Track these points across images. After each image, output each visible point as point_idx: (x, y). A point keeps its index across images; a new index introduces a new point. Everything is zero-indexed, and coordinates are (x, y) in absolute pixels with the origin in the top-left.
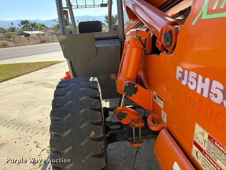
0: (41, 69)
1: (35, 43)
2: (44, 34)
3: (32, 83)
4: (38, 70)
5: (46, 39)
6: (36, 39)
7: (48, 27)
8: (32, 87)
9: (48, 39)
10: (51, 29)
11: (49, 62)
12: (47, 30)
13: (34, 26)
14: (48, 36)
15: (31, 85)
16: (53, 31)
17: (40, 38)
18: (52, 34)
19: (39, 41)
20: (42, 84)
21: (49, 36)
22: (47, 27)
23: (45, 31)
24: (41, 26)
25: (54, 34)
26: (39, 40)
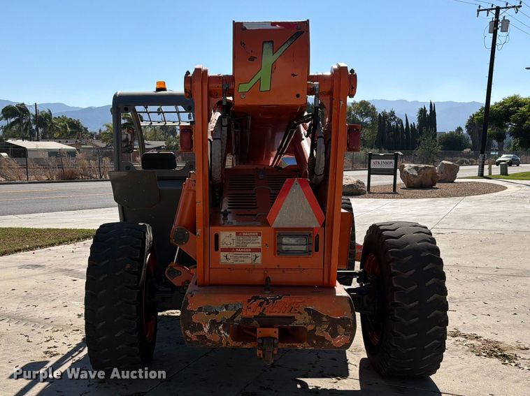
0: (60, 243)
1: (45, 178)
2: (71, 154)
3: (39, 268)
4: (53, 245)
5: (79, 170)
6: (46, 167)
7: (90, 130)
8: (39, 274)
9: (84, 169)
10: (98, 138)
11: (82, 231)
12: (84, 141)
13: (44, 124)
14: (86, 162)
15: (36, 271)
16: (104, 145)
17: (61, 166)
18: (100, 153)
19: (57, 173)
20: (62, 270)
21: (88, 160)
22: (86, 129)
23: (77, 145)
24: (65, 127)
25: (106, 155)
26: (58, 171)
